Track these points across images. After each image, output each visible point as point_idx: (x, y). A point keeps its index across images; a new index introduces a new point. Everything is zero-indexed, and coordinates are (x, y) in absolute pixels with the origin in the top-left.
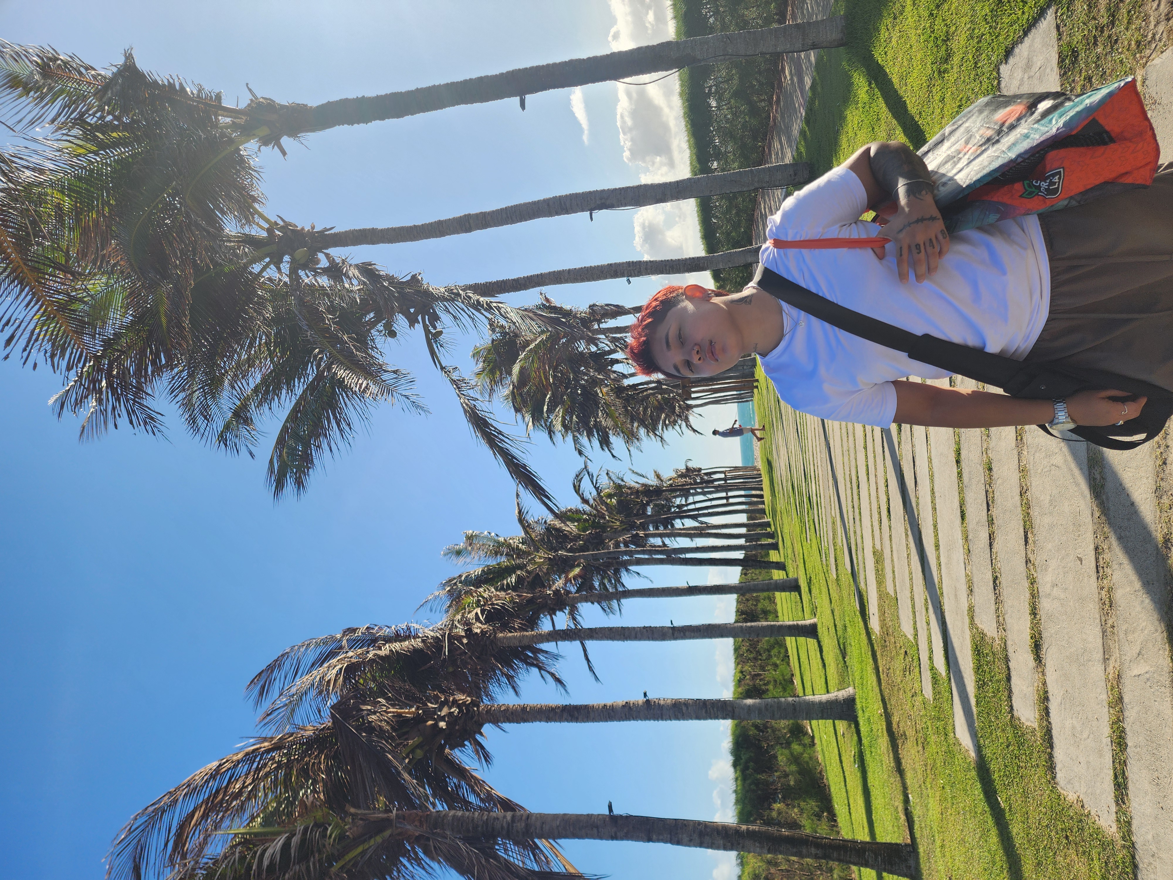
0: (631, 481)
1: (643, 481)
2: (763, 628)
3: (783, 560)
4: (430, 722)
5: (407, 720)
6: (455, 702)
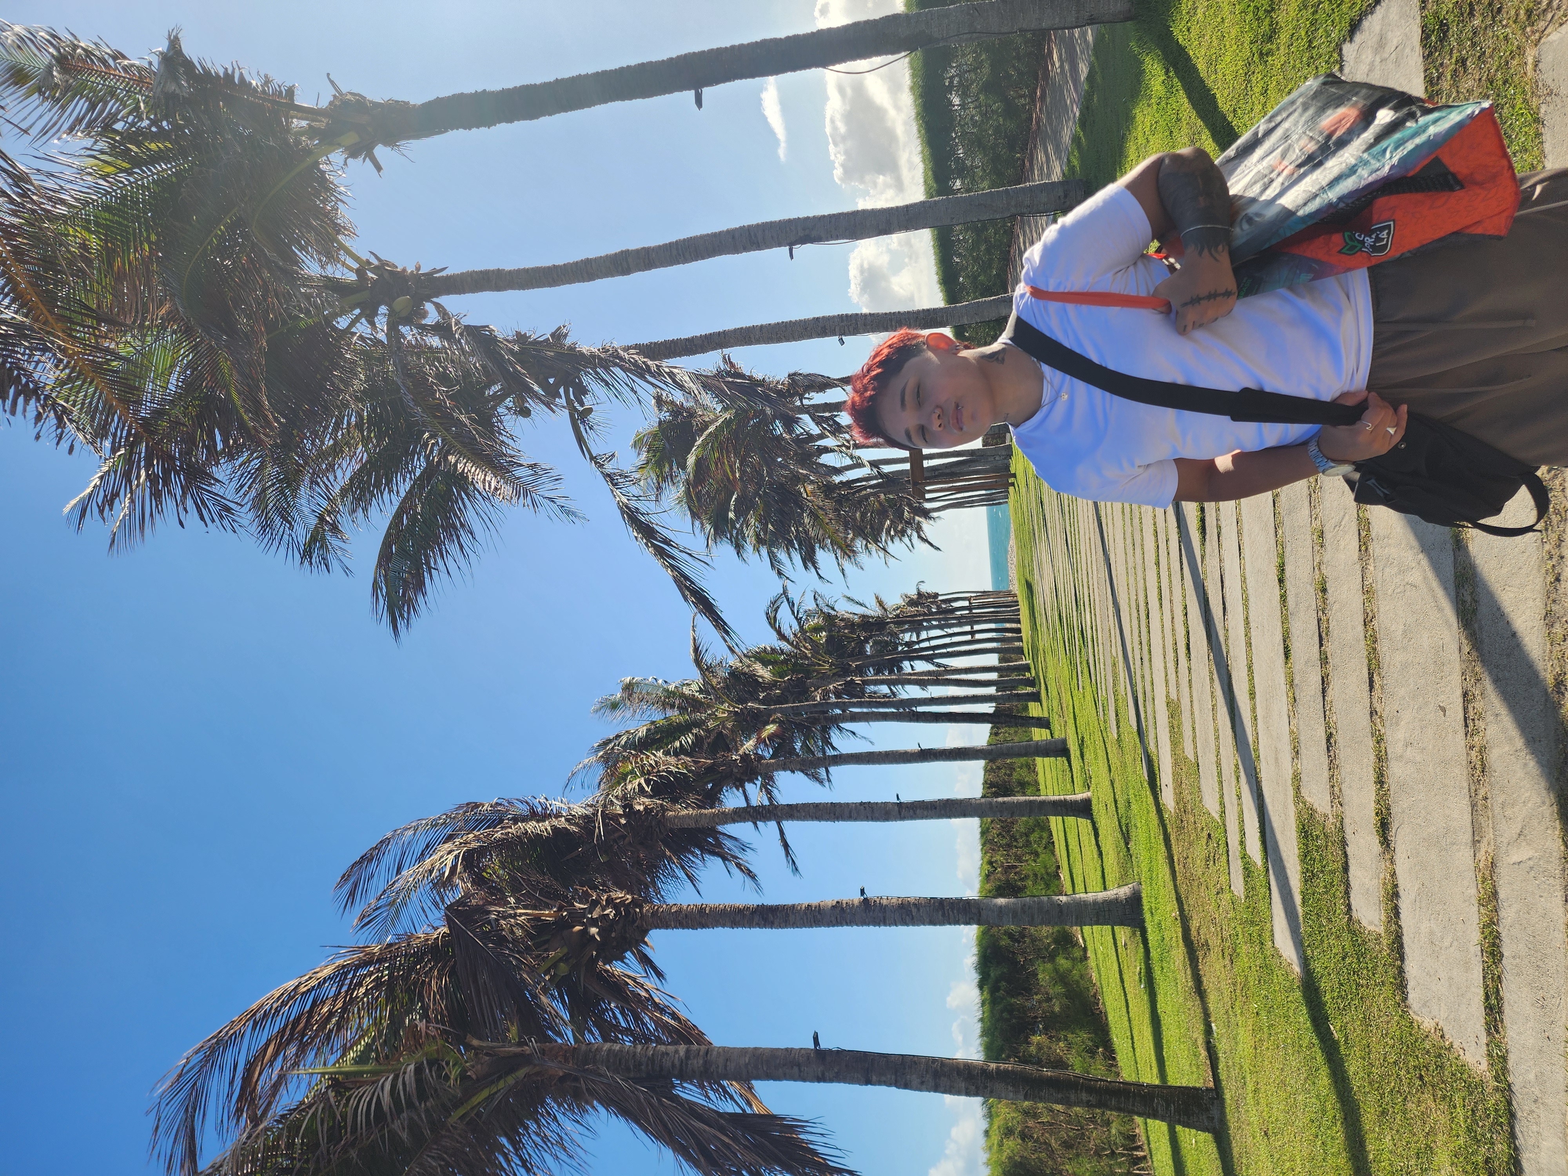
0: (844, 609)
1: (860, 610)
2: (1020, 804)
3: (1046, 715)
4: (578, 928)
5: (548, 924)
6: (610, 901)
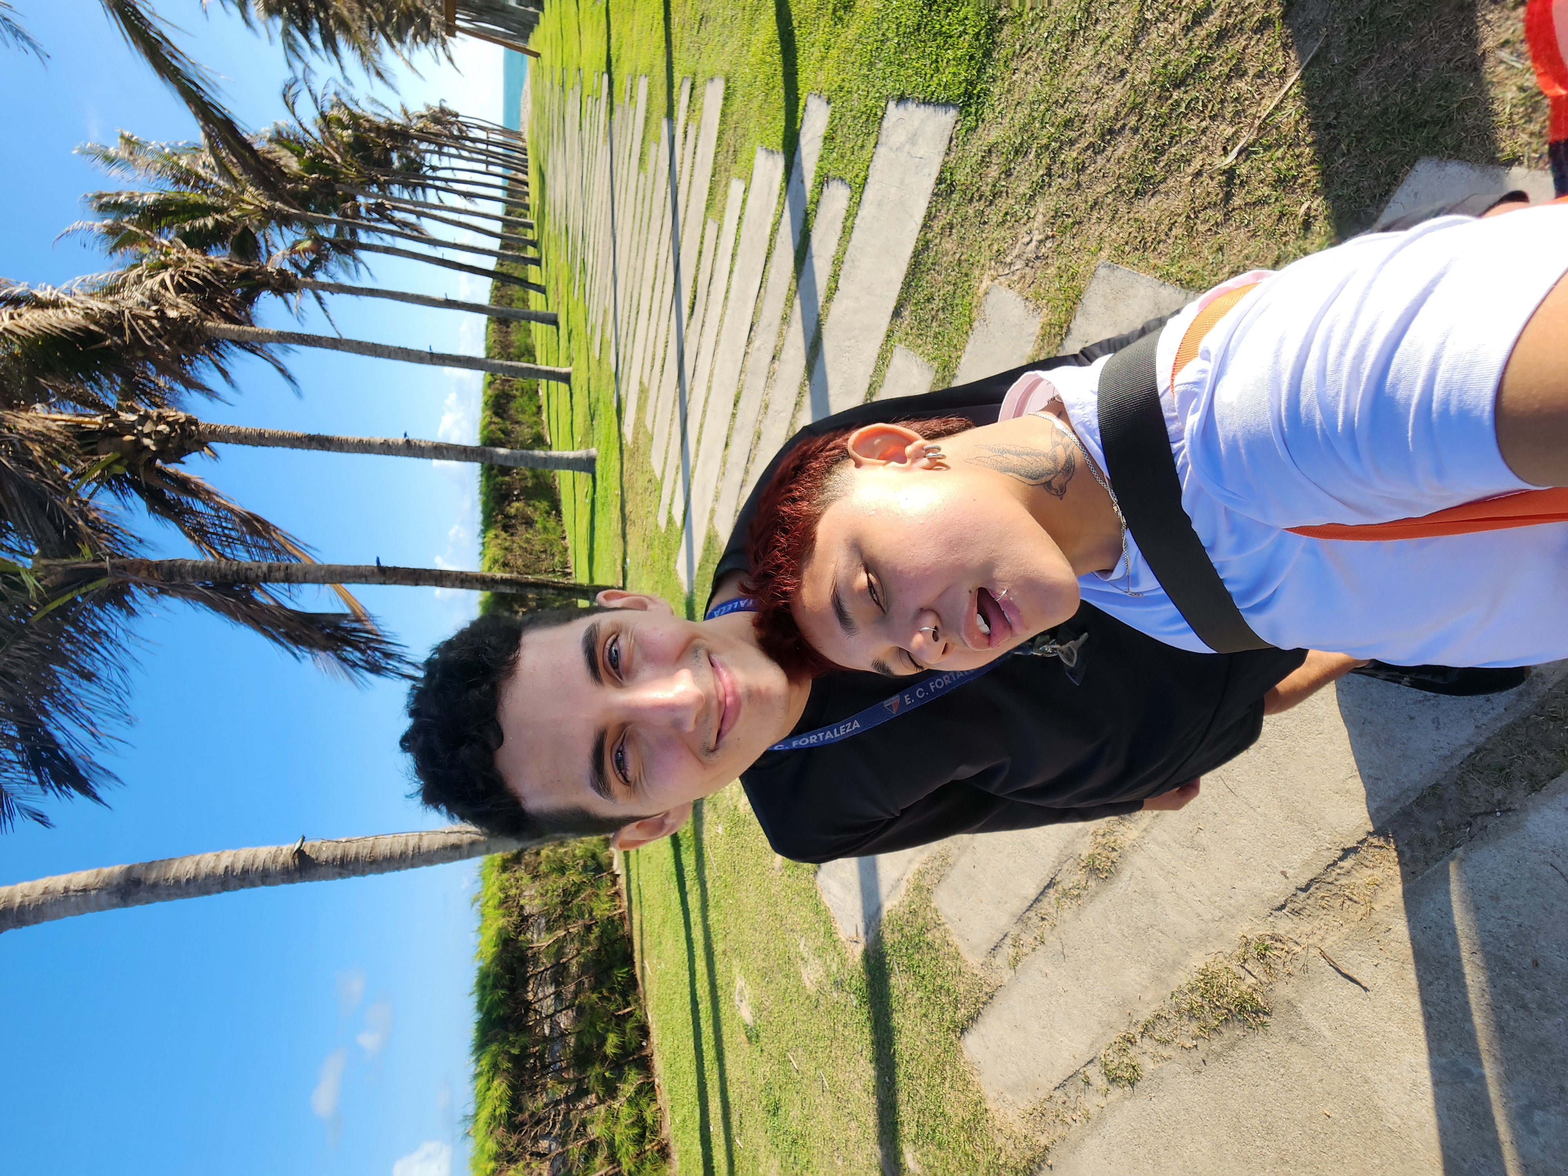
2: (519, 369)
4: (128, 438)
5: (92, 432)
6: (161, 419)
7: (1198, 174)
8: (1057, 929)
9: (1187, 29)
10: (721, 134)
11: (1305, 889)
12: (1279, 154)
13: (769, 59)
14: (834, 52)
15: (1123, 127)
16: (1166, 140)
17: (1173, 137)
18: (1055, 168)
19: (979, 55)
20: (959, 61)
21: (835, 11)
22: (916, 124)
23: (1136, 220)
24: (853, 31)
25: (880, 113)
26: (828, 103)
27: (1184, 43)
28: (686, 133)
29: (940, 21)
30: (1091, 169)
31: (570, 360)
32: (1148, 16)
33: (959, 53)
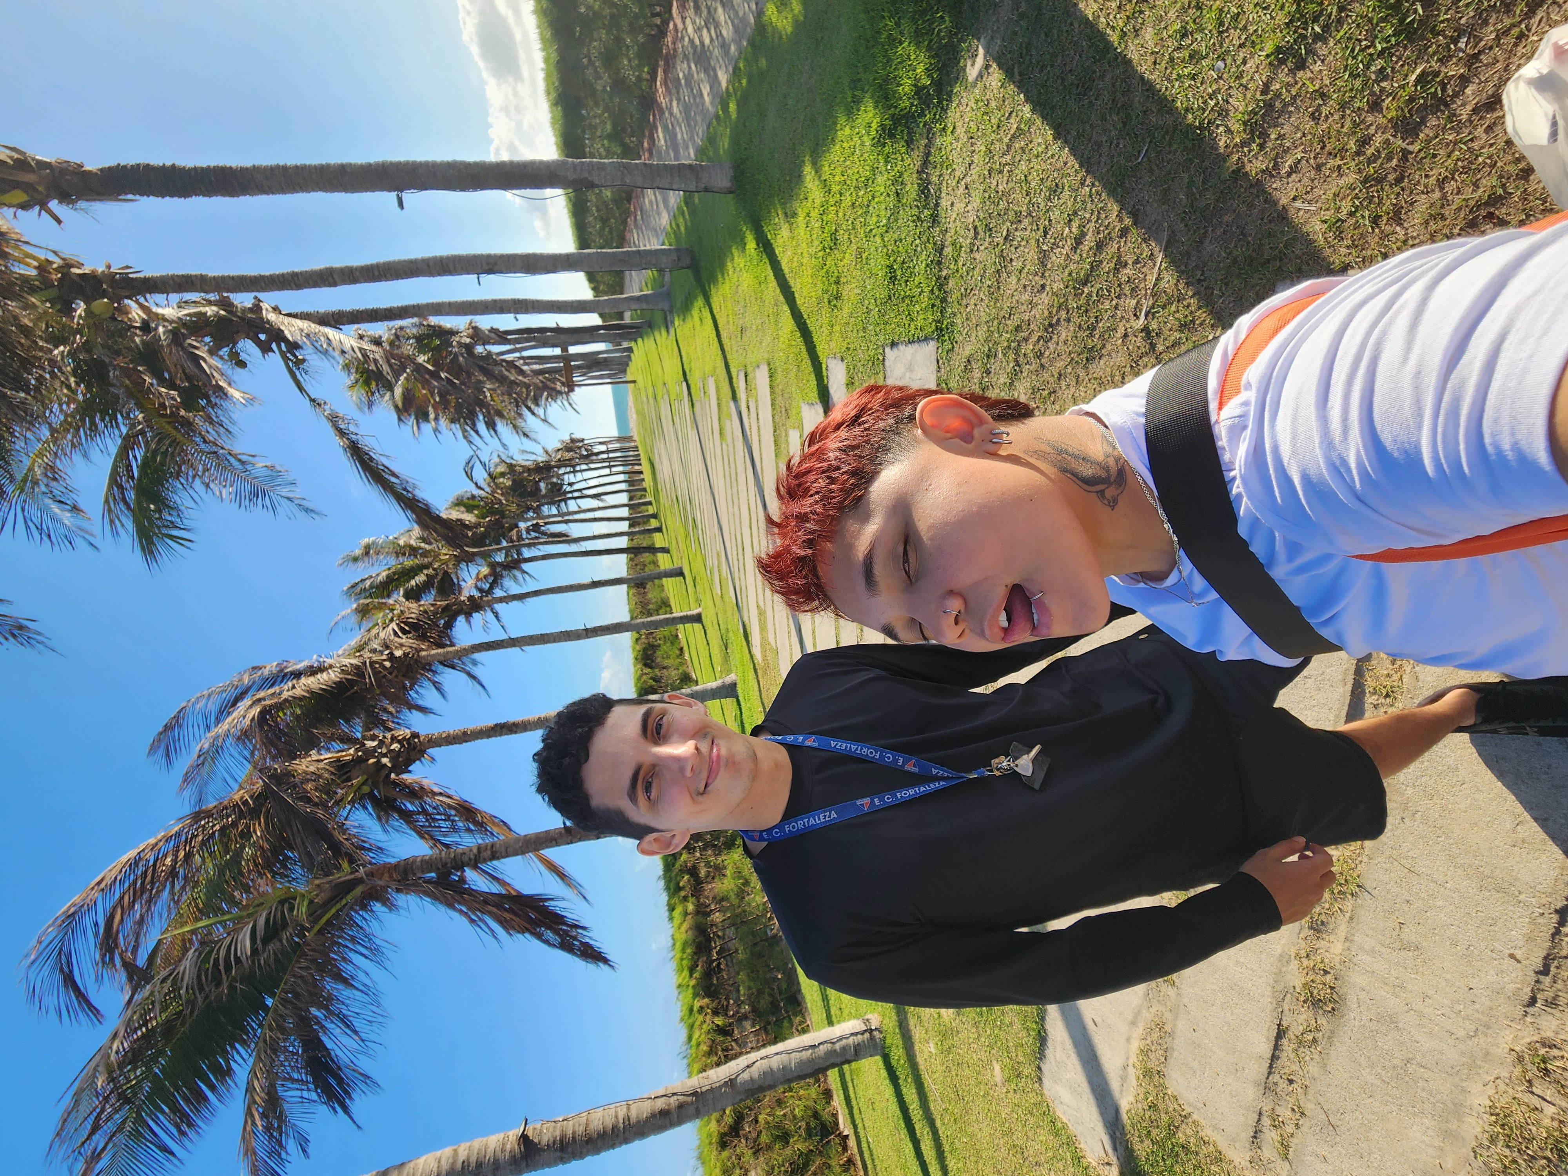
2: (660, 621)
3: (667, 544)
4: (372, 761)
5: (347, 762)
6: (394, 739)
7: (1126, 336)
8: (1311, 1091)
9: (1074, 249)
10: (773, 401)
11: (1545, 971)
12: (1173, 308)
13: (794, 343)
14: (837, 328)
15: (1059, 320)
16: (1093, 320)
17: (1096, 317)
18: (1021, 359)
19: (938, 302)
20: (925, 310)
21: (829, 302)
22: (909, 357)
23: (1095, 379)
24: (846, 311)
25: (881, 358)
26: (842, 360)
27: (1076, 257)
28: (748, 407)
29: (902, 290)
30: (1047, 353)
31: (699, 602)
32: (1045, 248)
33: (923, 306)
